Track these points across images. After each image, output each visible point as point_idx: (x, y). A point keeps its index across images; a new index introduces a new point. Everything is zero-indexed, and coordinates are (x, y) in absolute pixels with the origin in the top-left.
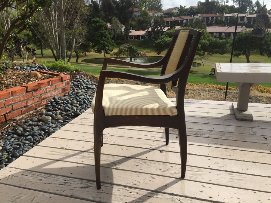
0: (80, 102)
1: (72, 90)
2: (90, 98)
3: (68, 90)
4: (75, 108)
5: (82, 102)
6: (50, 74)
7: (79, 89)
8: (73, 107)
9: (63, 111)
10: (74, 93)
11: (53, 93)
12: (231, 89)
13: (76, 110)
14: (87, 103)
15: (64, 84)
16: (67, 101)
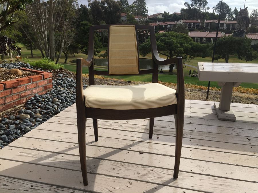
0: (62, 100)
1: (54, 88)
2: (73, 97)
3: (49, 88)
4: (56, 106)
5: (63, 100)
6: (32, 72)
7: (62, 87)
8: (54, 105)
9: (43, 109)
10: (56, 91)
11: (34, 91)
12: (213, 90)
13: (56, 108)
14: (69, 101)
15: (46, 82)
16: (48, 99)
